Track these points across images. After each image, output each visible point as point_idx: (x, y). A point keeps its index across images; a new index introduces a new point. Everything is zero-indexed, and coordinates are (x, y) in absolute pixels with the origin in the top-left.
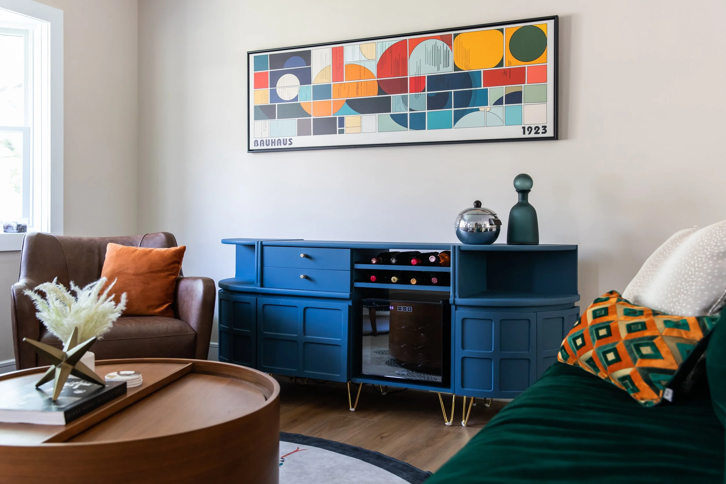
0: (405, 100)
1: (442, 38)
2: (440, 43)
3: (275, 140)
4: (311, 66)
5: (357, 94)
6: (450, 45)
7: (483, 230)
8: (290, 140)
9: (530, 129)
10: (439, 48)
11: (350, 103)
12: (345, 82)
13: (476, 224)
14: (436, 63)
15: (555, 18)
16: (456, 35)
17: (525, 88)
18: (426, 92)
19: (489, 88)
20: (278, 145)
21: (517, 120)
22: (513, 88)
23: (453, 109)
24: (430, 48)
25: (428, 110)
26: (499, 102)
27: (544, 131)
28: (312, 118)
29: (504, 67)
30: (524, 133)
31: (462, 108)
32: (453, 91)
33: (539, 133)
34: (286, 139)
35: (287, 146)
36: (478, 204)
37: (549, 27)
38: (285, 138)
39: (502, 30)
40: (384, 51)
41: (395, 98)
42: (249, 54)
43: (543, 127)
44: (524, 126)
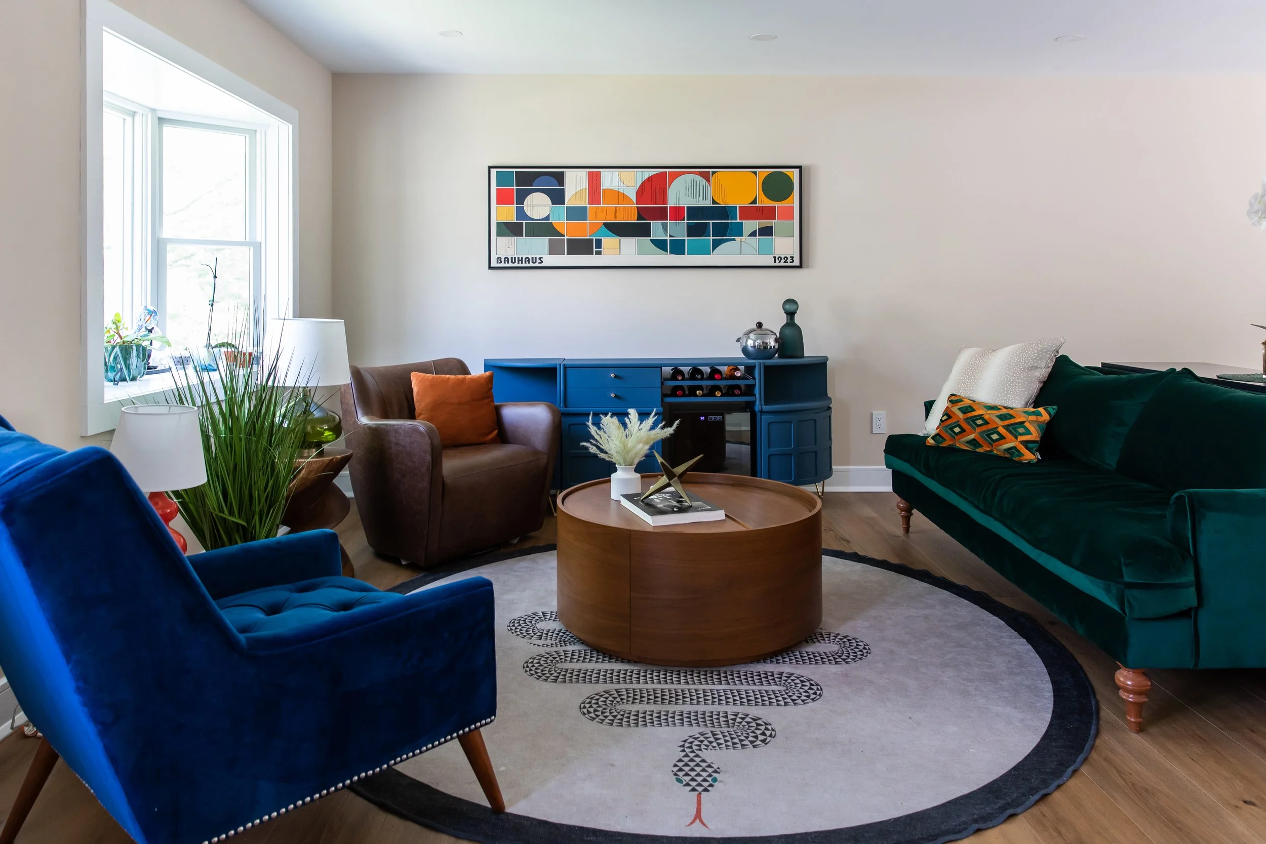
0: (665, 227)
1: (701, 174)
2: (699, 178)
3: (522, 258)
4: (565, 187)
5: (616, 218)
6: (708, 180)
7: (768, 348)
8: (540, 259)
9: (780, 259)
10: (698, 182)
11: (607, 225)
12: (602, 205)
13: (763, 342)
14: (695, 195)
15: (800, 167)
16: (713, 173)
17: (775, 223)
18: (686, 221)
19: (744, 221)
20: (525, 263)
21: (769, 250)
22: (766, 223)
23: (711, 238)
24: (689, 182)
25: (687, 237)
26: (753, 234)
27: (792, 261)
28: (566, 238)
29: (757, 205)
30: (775, 262)
31: (720, 238)
32: (711, 222)
33: (787, 262)
34: (536, 258)
35: (537, 265)
36: (760, 325)
37: (795, 175)
38: (534, 256)
39: (755, 173)
40: (644, 180)
41: (655, 224)
42: (490, 168)
43: (791, 257)
44: (774, 255)
